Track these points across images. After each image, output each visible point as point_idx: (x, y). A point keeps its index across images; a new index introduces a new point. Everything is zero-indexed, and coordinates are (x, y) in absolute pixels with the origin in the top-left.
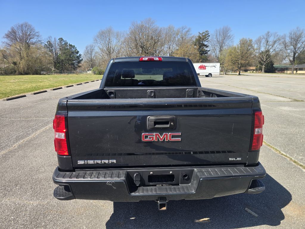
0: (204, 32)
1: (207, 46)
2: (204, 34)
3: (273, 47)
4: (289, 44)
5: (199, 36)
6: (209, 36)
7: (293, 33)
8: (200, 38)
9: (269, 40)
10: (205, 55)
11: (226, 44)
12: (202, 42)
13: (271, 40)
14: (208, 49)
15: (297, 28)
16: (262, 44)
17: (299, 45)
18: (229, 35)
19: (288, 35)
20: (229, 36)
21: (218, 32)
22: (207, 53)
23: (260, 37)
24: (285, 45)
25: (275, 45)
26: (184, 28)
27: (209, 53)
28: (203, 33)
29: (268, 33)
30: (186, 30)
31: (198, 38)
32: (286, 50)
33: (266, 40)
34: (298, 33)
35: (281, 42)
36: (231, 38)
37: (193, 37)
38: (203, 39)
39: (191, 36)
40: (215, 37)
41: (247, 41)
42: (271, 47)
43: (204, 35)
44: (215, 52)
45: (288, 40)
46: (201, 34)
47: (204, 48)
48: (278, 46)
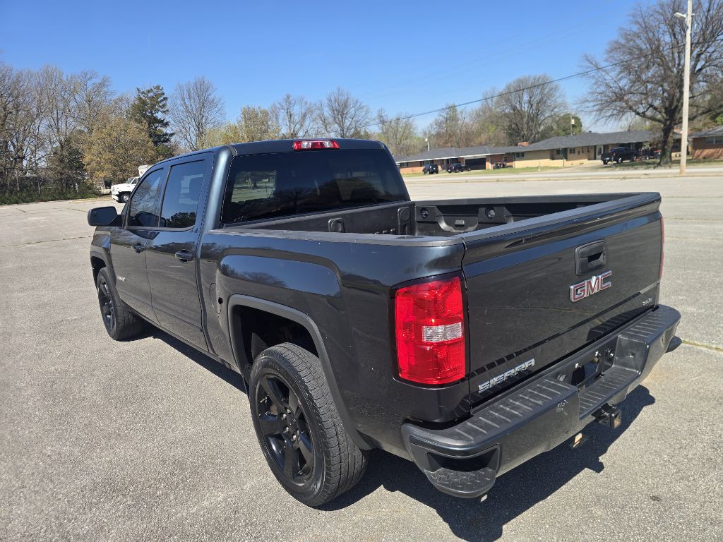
0: (152, 90)
1: (166, 125)
2: (151, 94)
3: (302, 125)
4: (331, 120)
5: (140, 99)
6: (165, 99)
7: (333, 99)
8: (144, 103)
9: (292, 112)
10: (165, 144)
11: (210, 118)
12: (151, 112)
13: (297, 111)
14: (168, 130)
15: (339, 90)
16: (280, 121)
17: (347, 123)
18: (211, 97)
19: (326, 102)
20: (213, 100)
21: (185, 92)
22: (167, 140)
23: (274, 105)
24: (324, 122)
25: (307, 123)
26: (88, 76)
27: (173, 139)
28: (149, 92)
29: (288, 98)
30: (98, 81)
31: (137, 102)
32: (328, 132)
33: (287, 112)
34: (342, 99)
35: (315, 115)
36: (219, 106)
37: (121, 100)
38: (153, 106)
39: (115, 97)
40: (179, 102)
41: (258, 114)
42: (298, 126)
43: (153, 97)
44: (188, 137)
45: (327, 112)
46: (143, 92)
47: (158, 128)
48: (311, 124)
